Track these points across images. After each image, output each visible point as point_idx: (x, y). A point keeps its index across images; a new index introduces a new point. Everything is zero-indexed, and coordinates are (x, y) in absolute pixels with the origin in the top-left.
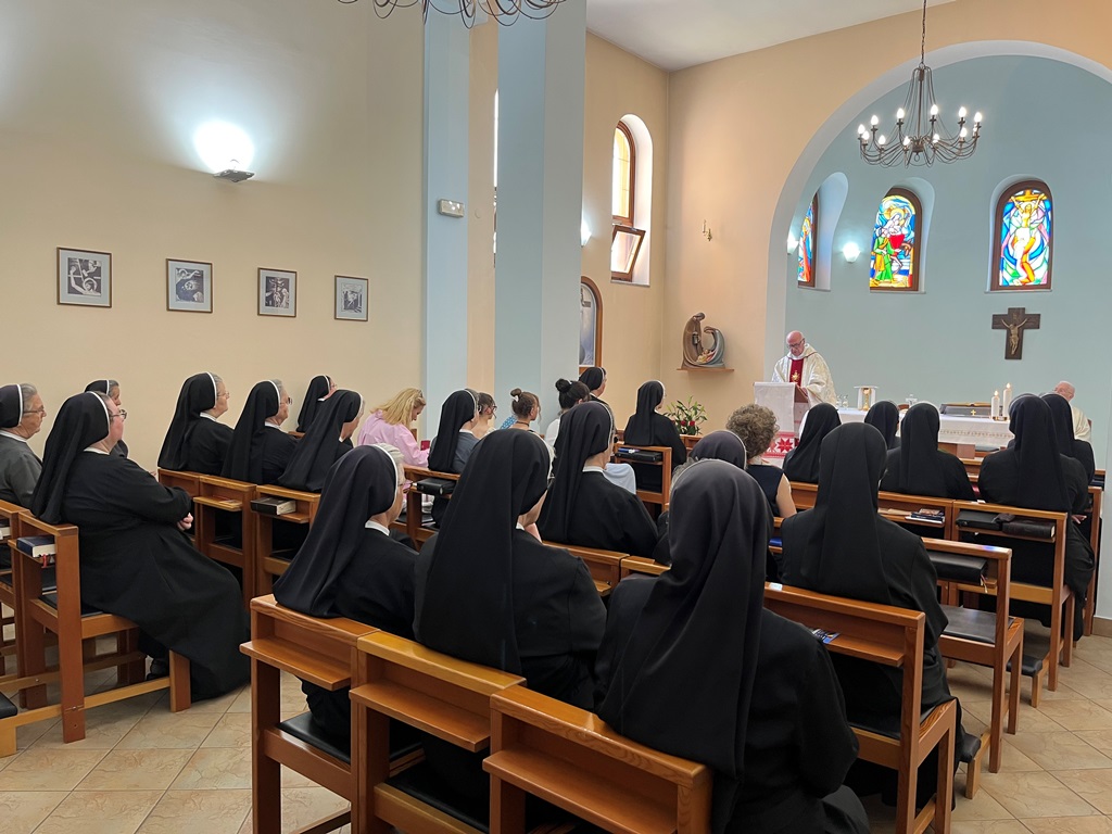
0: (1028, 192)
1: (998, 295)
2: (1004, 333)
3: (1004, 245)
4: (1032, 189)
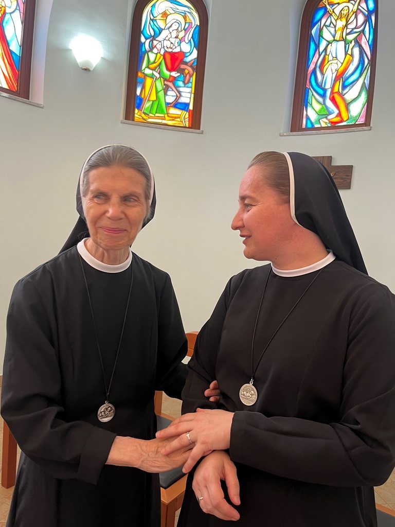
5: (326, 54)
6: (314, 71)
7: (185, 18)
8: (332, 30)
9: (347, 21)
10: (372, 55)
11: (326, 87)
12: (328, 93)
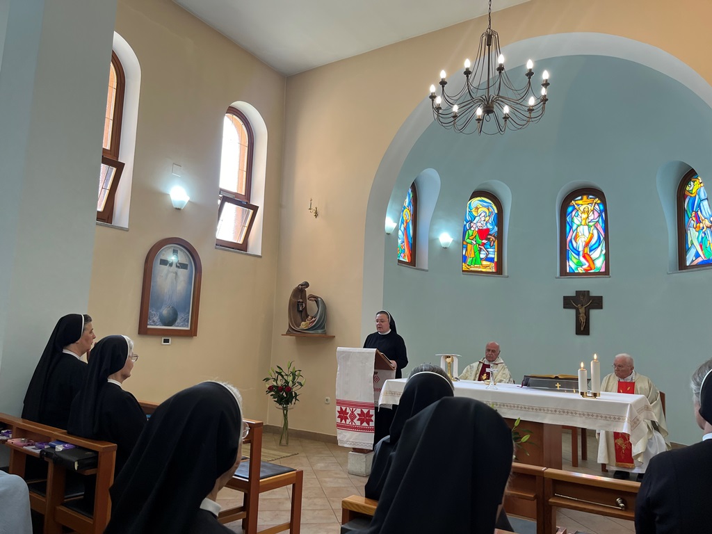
0: (585, 197)
1: (565, 280)
2: (573, 312)
3: (568, 239)
4: (588, 194)
5: (577, 232)
6: (571, 241)
7: (488, 209)
8: (580, 219)
9: (588, 215)
10: (605, 235)
11: (580, 250)
12: (581, 253)
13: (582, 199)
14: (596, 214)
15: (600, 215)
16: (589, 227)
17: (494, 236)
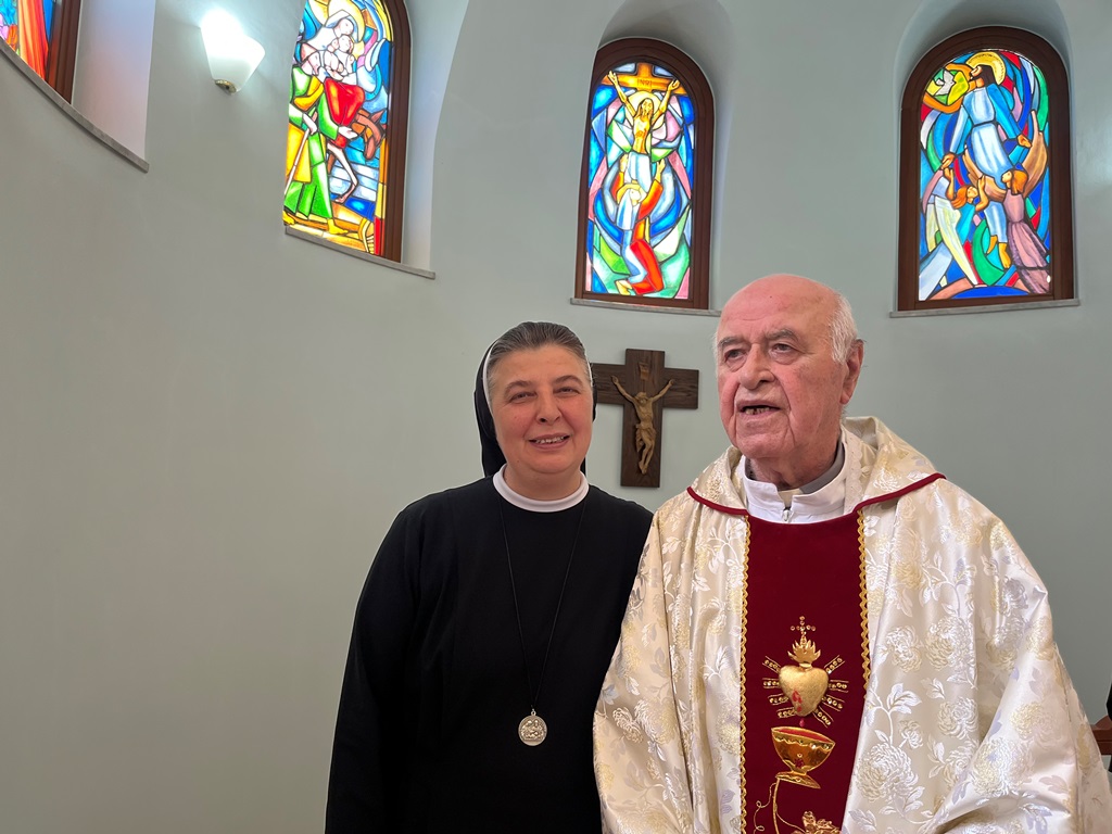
2: (615, 414)
3: (596, 189)
4: (653, 63)
5: (619, 170)
6: (600, 195)
8: (629, 132)
9: (652, 126)
10: (693, 192)
11: (624, 228)
12: (628, 238)
13: (635, 73)
14: (673, 129)
15: (682, 132)
16: (652, 162)
17: (377, 124)
